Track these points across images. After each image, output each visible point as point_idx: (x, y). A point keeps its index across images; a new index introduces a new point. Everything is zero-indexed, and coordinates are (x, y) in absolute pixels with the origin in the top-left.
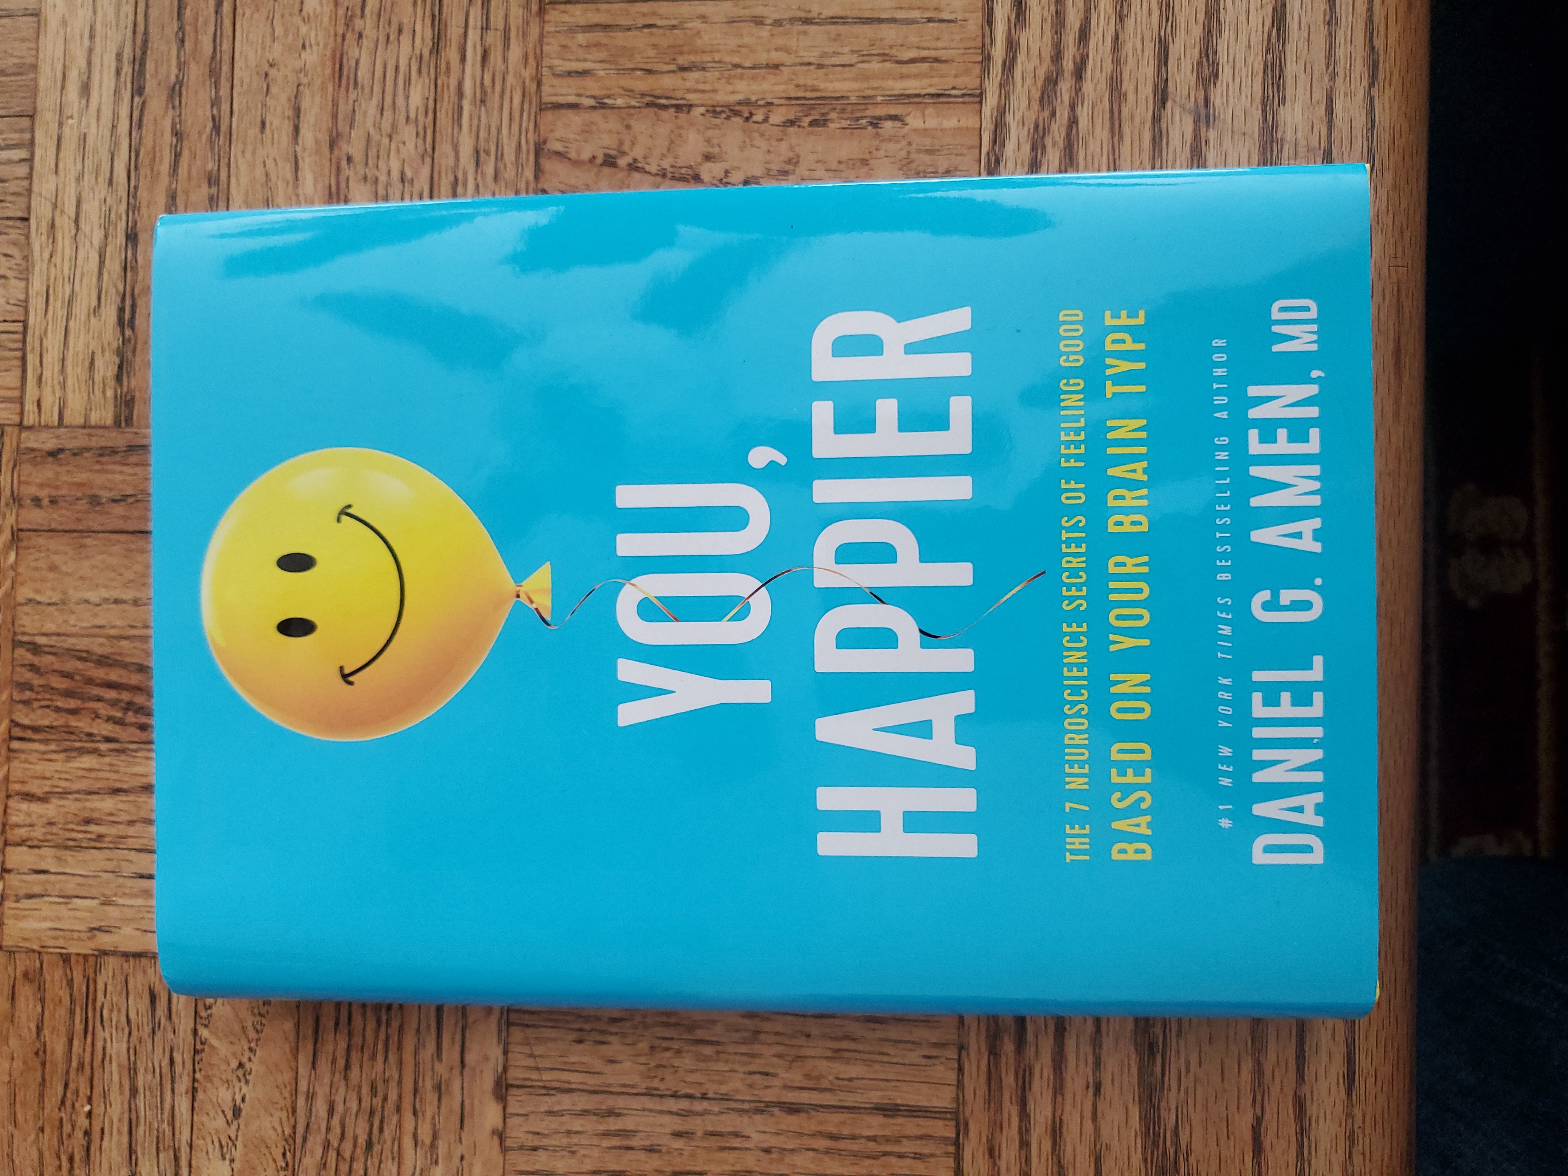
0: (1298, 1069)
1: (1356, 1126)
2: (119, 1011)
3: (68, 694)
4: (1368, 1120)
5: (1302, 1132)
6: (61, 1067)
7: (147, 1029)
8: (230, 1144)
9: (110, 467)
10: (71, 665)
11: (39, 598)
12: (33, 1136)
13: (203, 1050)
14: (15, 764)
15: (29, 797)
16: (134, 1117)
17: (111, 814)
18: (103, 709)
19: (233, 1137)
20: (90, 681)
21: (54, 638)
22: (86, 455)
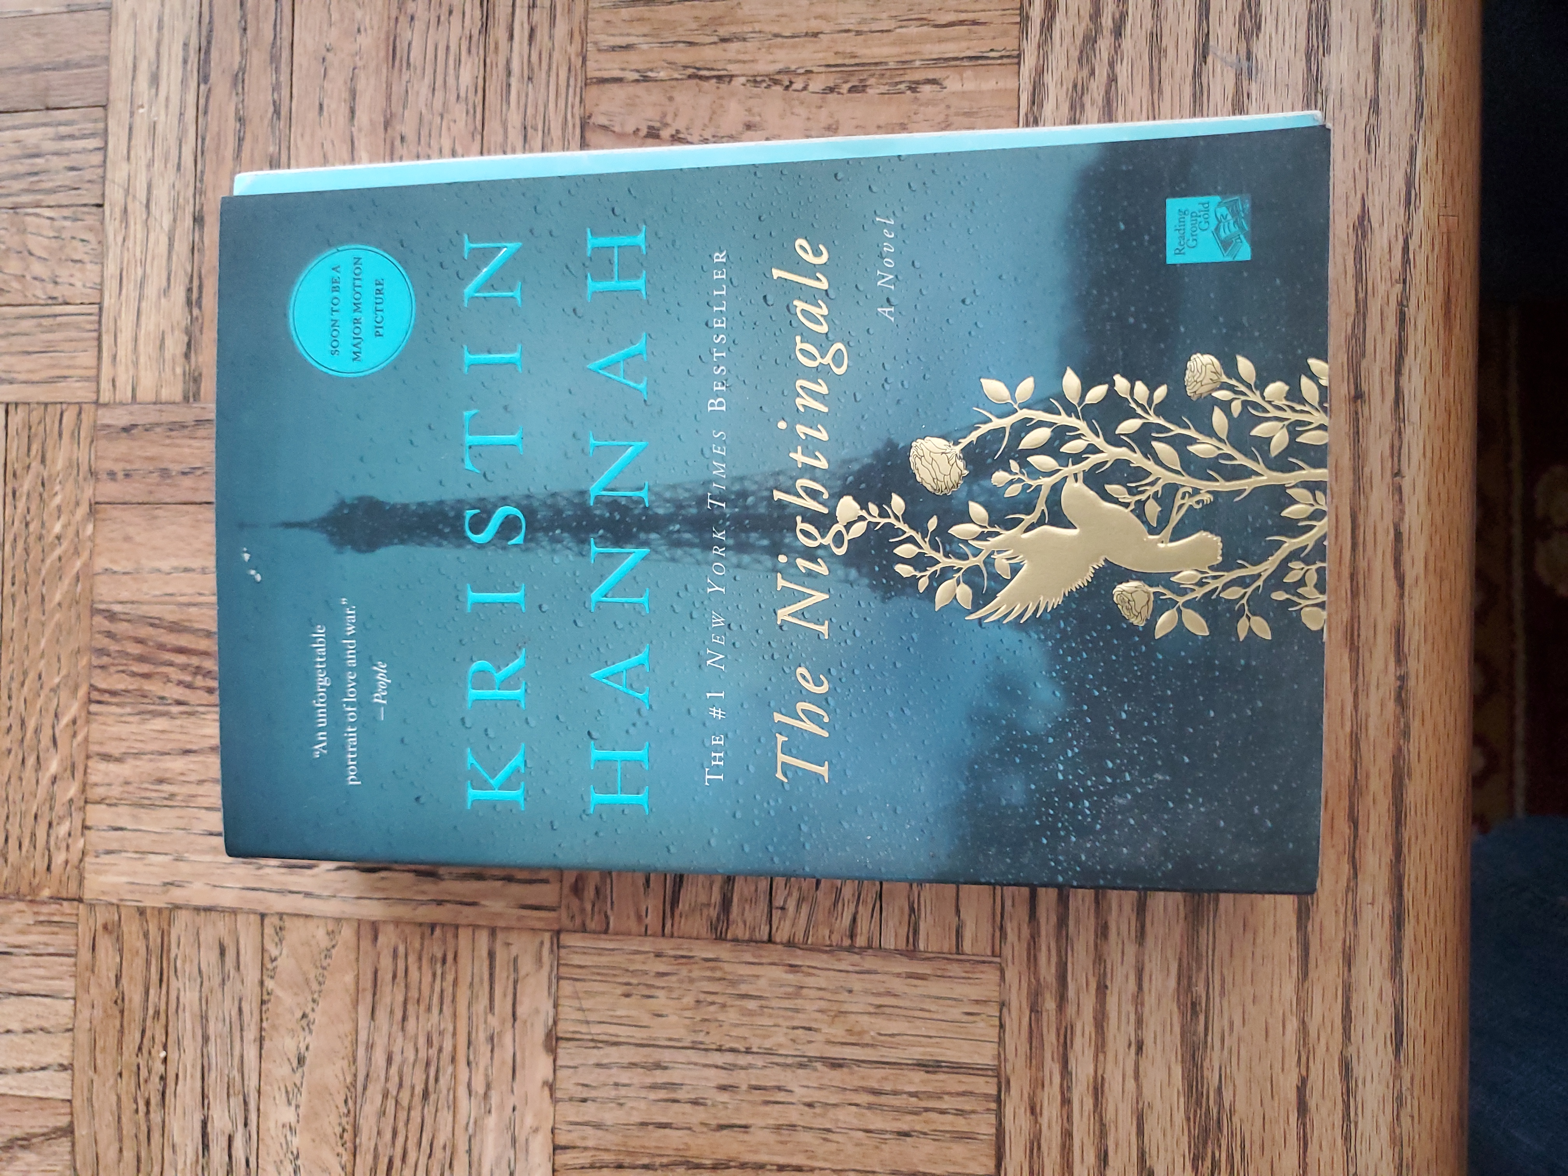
0: (1344, 1029)
1: (1404, 1088)
2: (191, 961)
3: (141, 659)
4: (1416, 1082)
5: (1348, 1093)
6: (138, 1015)
7: (217, 980)
8: (296, 1090)
9: (178, 441)
10: (144, 632)
11: (115, 568)
12: (111, 1081)
13: (269, 1001)
14: (94, 726)
15: (106, 757)
16: (206, 1064)
17: (182, 774)
18: (175, 674)
19: (298, 1084)
20: (162, 647)
21: (129, 606)
22: (158, 430)
